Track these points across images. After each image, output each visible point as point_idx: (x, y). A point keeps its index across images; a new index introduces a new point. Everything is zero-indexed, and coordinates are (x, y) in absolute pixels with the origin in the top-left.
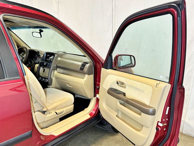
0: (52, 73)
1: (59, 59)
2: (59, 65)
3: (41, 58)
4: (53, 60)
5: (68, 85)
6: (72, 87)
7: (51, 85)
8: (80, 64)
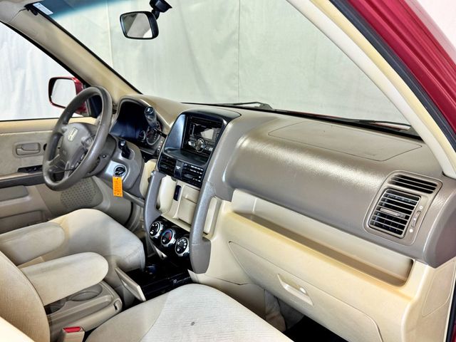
0: (211, 212)
1: (244, 143)
2: (242, 175)
3: (165, 136)
4: (214, 147)
5: (286, 287)
6: (310, 302)
7: (204, 271)
8: (375, 183)
